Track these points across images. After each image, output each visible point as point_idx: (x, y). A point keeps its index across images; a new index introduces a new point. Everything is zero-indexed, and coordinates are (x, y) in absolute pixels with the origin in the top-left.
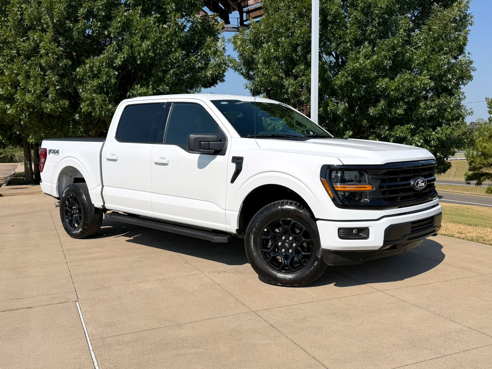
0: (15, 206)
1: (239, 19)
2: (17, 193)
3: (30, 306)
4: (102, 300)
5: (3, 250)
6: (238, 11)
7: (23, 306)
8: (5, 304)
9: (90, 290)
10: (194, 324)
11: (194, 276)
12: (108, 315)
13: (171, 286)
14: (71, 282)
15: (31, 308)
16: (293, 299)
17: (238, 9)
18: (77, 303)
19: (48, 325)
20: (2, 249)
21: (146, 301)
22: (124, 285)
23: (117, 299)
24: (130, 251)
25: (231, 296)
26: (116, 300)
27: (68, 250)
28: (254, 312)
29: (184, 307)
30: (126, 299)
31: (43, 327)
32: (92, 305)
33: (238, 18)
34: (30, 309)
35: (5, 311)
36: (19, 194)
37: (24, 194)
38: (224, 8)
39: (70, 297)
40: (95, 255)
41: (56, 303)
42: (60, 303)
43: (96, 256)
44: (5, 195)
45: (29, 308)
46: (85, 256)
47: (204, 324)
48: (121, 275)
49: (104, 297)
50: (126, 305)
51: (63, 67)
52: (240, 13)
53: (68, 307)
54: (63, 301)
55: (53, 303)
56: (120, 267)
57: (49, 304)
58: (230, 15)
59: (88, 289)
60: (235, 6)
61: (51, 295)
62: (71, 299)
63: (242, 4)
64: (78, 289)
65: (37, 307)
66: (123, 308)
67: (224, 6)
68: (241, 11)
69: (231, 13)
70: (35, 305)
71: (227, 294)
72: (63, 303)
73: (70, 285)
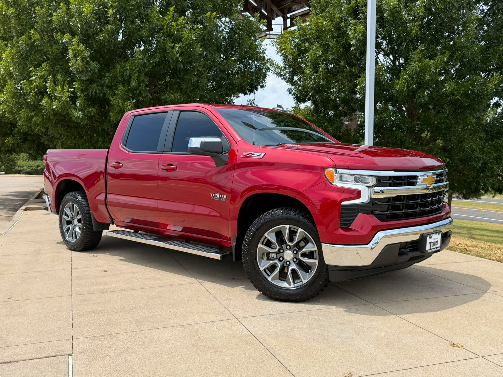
1: (283, 26)
3: (9, 360)
4: (103, 354)
6: (282, 17)
9: (91, 338)
11: (224, 322)
13: (193, 336)
14: (71, 324)
15: (10, 362)
17: (282, 15)
18: (70, 357)
20: (4, 274)
21: (158, 359)
23: (121, 355)
24: (150, 282)
25: (273, 356)
26: (119, 355)
27: (78, 278)
30: (133, 355)
32: (88, 363)
33: (281, 25)
34: (9, 365)
38: (266, 14)
39: (63, 348)
40: (107, 287)
41: (44, 356)
42: (48, 357)
45: (8, 363)
46: (95, 288)
48: (133, 317)
49: (105, 350)
50: (131, 366)
51: (92, 72)
52: (284, 20)
53: (58, 364)
54: (53, 354)
55: (39, 356)
56: (133, 305)
57: (34, 358)
58: (273, 22)
59: (89, 336)
60: (279, 11)
61: (40, 344)
62: (63, 351)
63: (286, 9)
64: (76, 336)
65: (18, 361)
66: (126, 370)
67: (267, 13)
68: (285, 17)
69: (274, 19)
70: (16, 359)
71: (266, 353)
72: (52, 357)
73: (67, 329)
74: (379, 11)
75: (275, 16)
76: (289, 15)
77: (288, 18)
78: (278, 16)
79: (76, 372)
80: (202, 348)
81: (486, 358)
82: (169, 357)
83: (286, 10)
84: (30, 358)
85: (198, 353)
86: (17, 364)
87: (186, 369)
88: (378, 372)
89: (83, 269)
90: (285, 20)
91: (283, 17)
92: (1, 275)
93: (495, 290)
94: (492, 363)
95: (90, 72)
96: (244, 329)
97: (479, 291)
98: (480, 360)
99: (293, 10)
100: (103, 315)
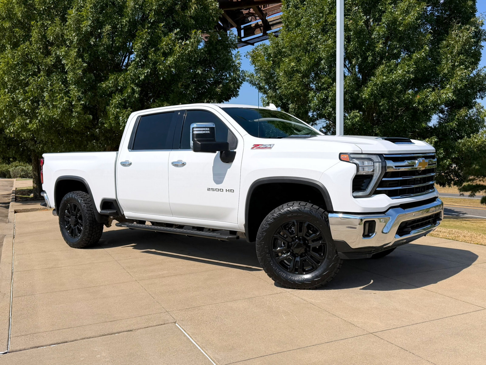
3: (129, 329)
7: (123, 330)
8: (101, 327)
9: (182, 310)
10: (318, 347)
14: (156, 301)
15: (131, 331)
21: (248, 321)
22: (214, 305)
23: (217, 320)
27: (129, 267)
28: (371, 333)
29: (293, 329)
32: (195, 327)
33: (236, 35)
35: (105, 335)
39: (165, 319)
40: (161, 273)
41: (155, 324)
42: (159, 325)
43: (163, 274)
44: (19, 211)
45: (129, 331)
46: (151, 274)
47: (328, 348)
48: (203, 294)
50: (231, 327)
52: (238, 31)
53: (172, 329)
54: (161, 323)
55: (150, 325)
56: (195, 286)
59: (179, 309)
60: (234, 23)
61: (144, 317)
62: (168, 320)
64: (168, 309)
65: (138, 329)
66: (230, 330)
67: (223, 24)
68: (239, 28)
69: (229, 30)
70: (134, 328)
71: (328, 314)
72: (162, 325)
73: (156, 305)
75: (230, 27)
76: (242, 26)
77: (242, 29)
78: (232, 27)
80: (276, 313)
82: (256, 320)
83: (240, 22)
84: (145, 327)
85: (276, 316)
86: (138, 331)
89: (126, 261)
91: (237, 28)
96: (299, 299)
99: (246, 22)
100: (177, 294)
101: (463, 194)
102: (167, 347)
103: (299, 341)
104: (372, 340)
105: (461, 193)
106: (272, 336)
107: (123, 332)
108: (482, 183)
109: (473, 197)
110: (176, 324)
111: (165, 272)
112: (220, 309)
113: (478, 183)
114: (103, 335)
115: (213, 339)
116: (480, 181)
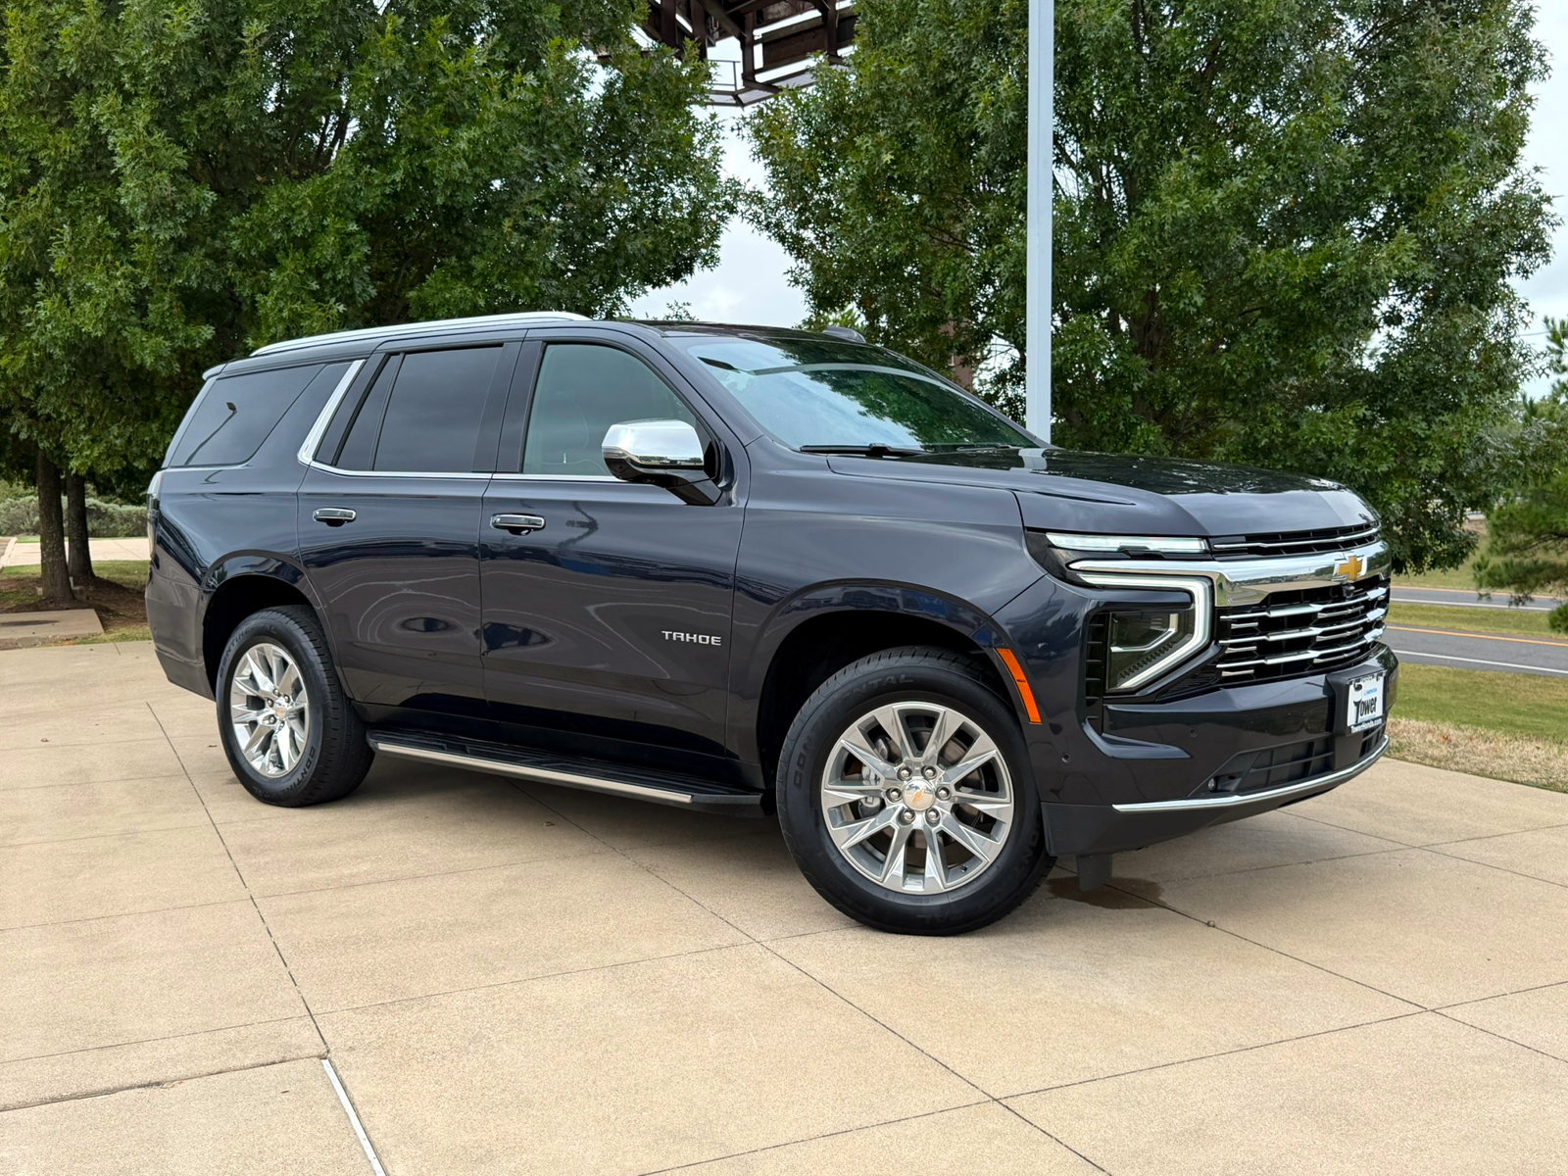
0: (19, 684)
1: (740, 66)
2: (21, 640)
3: (152, 1078)
4: (417, 1050)
5: (12, 850)
6: (738, 38)
7: (130, 1081)
8: (58, 1069)
9: (364, 1010)
10: (791, 1152)
11: (725, 952)
12: (458, 1117)
14: (286, 976)
15: (158, 1084)
16: (1126, 1049)
17: (737, 30)
18: (327, 1064)
19: (237, 1158)
20: (10, 846)
21: (580, 1054)
22: (484, 990)
23: (471, 1048)
25: (889, 1033)
26: (468, 1052)
27: (247, 850)
28: (997, 1100)
29: (729, 1081)
30: (505, 1047)
31: (218, 1167)
32: (385, 1074)
33: (735, 63)
34: (157, 1090)
35: (62, 1099)
36: (30, 643)
37: (45, 642)
38: (690, 29)
39: (294, 1041)
40: (346, 872)
41: (247, 1062)
42: (263, 1065)
43: (352, 876)
45: (149, 1085)
46: (311, 875)
47: (827, 1155)
48: (462, 950)
49: (420, 1040)
50: (511, 1074)
51: (189, 214)
52: (743, 46)
53: (299, 1081)
54: (273, 1057)
55: (233, 1063)
56: (448, 918)
57: (224, 1069)
58: (710, 51)
59: (355, 1006)
60: (729, 20)
61: (221, 1032)
62: (299, 1048)
63: (751, 14)
64: (318, 1005)
65: (181, 1080)
66: (503, 1087)
67: (691, 24)
68: (748, 40)
69: (712, 45)
70: (172, 1075)
71: (871, 1025)
72: (273, 1063)
73: (283, 990)
74: (1066, 36)
75: (717, 34)
76: (758, 33)
77: (758, 42)
78: (724, 35)
79: (361, 1099)
80: (689, 1020)
81: (1444, 1011)
82: (609, 1048)
83: (750, 17)
84: (211, 1070)
85: (684, 1034)
86: (180, 1087)
87: (668, 1075)
88: (1178, 1060)
89: (249, 825)
90: (747, 46)
91: (741, 38)
92: (3, 850)
93: (1431, 842)
94: (1461, 1025)
95: (182, 214)
96: (789, 969)
97: (1391, 844)
98: (1429, 1017)
99: (770, 17)
100: (372, 947)
101: (1489, 597)
102: (256, 1150)
103: (732, 1128)
104: (990, 1126)
105: (1483, 591)
106: (644, 1110)
107: (127, 1088)
108: (1552, 557)
109: (1523, 604)
110: (326, 1062)
111: (364, 867)
112: (497, 1008)
113: (1541, 557)
114: (54, 1100)
115: (429, 1120)
116: (1546, 549)
